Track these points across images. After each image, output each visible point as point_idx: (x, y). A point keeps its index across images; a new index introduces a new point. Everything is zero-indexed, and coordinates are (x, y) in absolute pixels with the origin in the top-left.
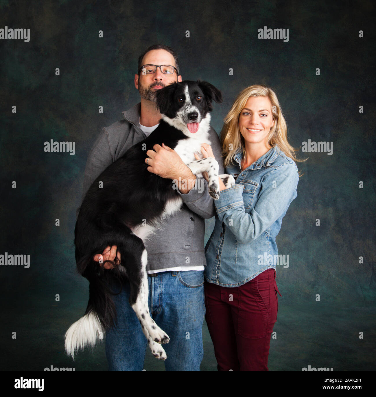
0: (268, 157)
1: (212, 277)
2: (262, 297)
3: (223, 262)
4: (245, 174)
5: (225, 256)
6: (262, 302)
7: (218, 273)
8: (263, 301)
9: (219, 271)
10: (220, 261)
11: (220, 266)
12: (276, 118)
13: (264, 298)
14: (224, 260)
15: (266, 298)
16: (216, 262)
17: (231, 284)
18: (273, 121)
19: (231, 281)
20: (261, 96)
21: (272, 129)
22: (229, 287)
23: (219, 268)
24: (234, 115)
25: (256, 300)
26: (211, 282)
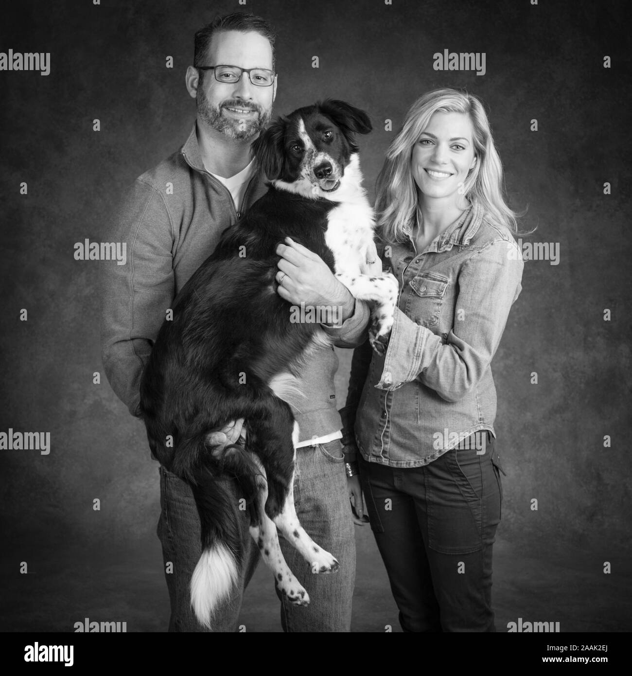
0: (464, 227)
1: (374, 451)
2: (467, 476)
3: (394, 423)
4: (422, 260)
5: (398, 413)
6: (467, 485)
7: (386, 443)
8: (469, 485)
9: (387, 440)
10: (388, 421)
11: (390, 430)
12: (480, 154)
13: (471, 479)
14: (396, 419)
15: (474, 478)
16: (382, 424)
17: (410, 461)
18: (475, 158)
19: (411, 456)
20: (455, 111)
21: (472, 174)
22: (408, 467)
23: (387, 434)
24: (404, 144)
25: (457, 483)
26: (372, 459)
